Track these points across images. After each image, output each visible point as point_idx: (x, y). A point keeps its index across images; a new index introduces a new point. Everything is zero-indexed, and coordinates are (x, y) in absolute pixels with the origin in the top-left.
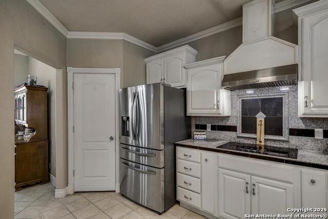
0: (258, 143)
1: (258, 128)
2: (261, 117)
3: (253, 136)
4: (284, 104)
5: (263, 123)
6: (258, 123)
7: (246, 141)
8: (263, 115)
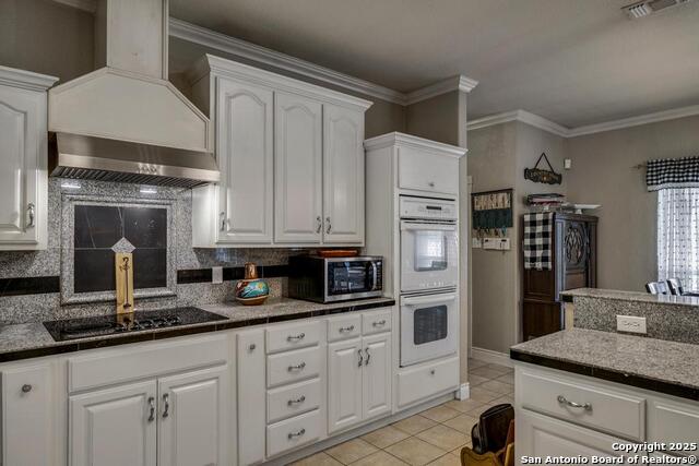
0: (120, 309)
1: (120, 275)
2: (123, 250)
3: (106, 295)
4: (168, 223)
5: (130, 263)
6: (119, 263)
7: (86, 313)
8: (130, 244)
